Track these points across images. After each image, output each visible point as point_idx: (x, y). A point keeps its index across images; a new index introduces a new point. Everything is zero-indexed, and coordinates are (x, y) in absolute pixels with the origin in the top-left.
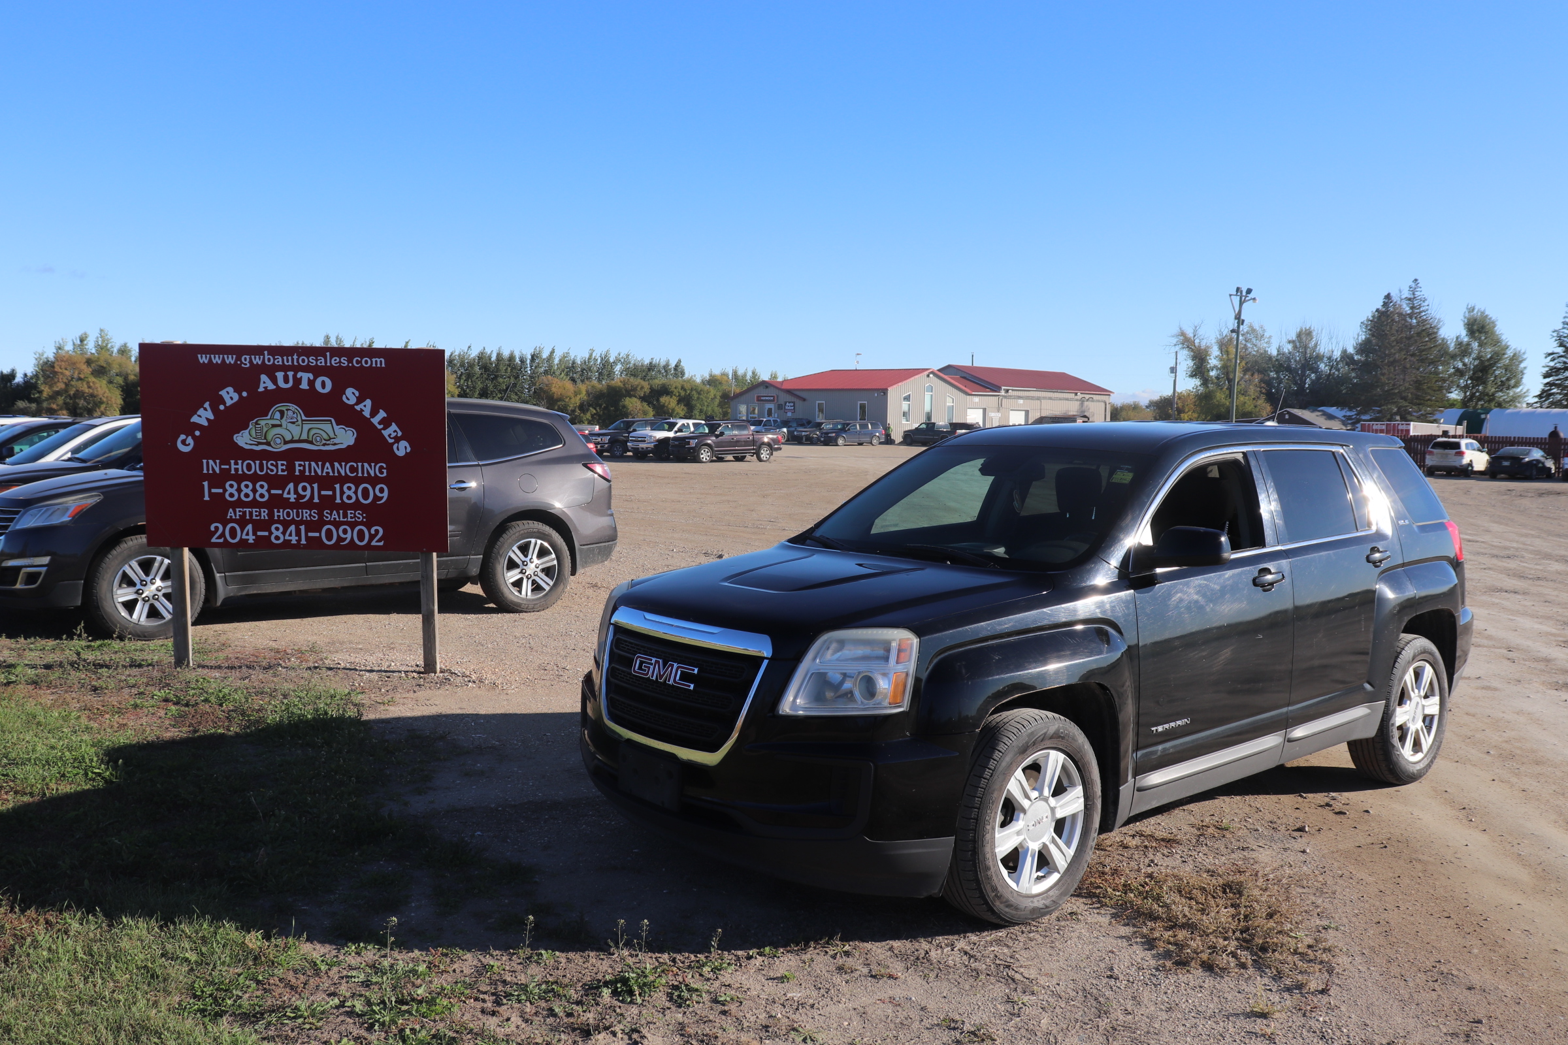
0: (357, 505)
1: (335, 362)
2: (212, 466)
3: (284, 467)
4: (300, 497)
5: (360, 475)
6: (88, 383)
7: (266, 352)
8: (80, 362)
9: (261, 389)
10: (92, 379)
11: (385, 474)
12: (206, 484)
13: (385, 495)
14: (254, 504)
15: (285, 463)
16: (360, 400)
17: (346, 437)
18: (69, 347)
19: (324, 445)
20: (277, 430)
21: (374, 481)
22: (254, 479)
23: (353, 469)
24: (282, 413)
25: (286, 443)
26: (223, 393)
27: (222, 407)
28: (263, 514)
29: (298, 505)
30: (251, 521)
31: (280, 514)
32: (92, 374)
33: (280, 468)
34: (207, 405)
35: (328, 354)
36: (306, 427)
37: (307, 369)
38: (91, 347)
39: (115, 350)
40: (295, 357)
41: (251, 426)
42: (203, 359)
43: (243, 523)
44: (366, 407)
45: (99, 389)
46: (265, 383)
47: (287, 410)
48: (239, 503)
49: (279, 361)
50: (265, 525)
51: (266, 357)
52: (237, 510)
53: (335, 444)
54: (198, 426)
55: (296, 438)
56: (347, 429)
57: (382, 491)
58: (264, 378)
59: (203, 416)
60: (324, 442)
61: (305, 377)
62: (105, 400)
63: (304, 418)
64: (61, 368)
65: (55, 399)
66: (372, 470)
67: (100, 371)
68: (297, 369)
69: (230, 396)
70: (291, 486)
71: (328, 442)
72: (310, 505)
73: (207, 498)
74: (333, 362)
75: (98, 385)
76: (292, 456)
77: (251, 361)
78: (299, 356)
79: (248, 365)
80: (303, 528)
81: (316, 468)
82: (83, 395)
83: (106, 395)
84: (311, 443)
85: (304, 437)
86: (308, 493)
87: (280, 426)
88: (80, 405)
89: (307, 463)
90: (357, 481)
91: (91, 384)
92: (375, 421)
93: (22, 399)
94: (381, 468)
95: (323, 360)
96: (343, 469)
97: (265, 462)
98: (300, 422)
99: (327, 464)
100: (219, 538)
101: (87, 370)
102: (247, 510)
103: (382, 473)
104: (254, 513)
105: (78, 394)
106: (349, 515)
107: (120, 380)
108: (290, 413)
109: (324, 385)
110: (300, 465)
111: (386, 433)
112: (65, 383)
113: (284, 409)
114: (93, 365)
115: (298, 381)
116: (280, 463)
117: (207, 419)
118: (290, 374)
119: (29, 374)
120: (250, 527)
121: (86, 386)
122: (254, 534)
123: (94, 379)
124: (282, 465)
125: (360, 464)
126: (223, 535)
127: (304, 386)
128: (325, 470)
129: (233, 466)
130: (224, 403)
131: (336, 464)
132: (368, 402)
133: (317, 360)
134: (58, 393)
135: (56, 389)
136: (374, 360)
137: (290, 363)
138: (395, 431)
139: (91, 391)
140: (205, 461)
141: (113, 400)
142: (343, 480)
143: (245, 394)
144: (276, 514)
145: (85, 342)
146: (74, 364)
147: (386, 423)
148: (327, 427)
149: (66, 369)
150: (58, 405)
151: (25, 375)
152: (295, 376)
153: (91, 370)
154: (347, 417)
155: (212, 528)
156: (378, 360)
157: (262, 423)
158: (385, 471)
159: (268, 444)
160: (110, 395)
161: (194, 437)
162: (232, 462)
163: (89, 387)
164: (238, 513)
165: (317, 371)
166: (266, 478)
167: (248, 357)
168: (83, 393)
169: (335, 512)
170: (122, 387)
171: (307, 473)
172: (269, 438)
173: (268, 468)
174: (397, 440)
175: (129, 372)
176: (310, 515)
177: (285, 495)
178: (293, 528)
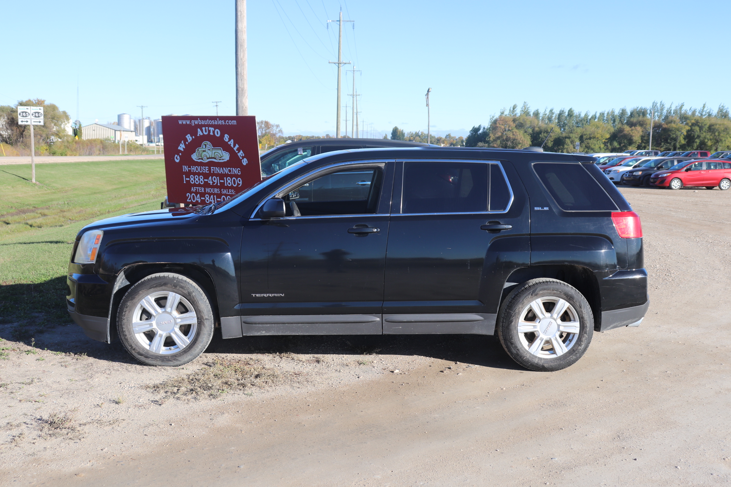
0: (232, 187)
1: (220, 122)
2: (185, 168)
3: (208, 169)
4: (214, 183)
5: (232, 173)
6: (513, 132)
7: (199, 119)
8: (510, 121)
9: (198, 135)
10: (515, 130)
11: (240, 174)
12: (184, 176)
13: (241, 183)
14: (199, 185)
15: (208, 167)
16: (230, 140)
17: (226, 157)
18: (507, 113)
19: (220, 160)
20: (204, 153)
21: (237, 176)
22: (199, 174)
23: (230, 171)
24: (205, 145)
25: (208, 158)
26: (187, 137)
27: (187, 143)
28: (202, 190)
29: (213, 187)
30: (199, 193)
31: (208, 190)
32: (516, 127)
33: (206, 170)
34: (182, 142)
35: (218, 119)
36: (214, 151)
37: (212, 126)
38: (518, 112)
39: (531, 114)
40: (208, 121)
41: (196, 151)
42: (180, 122)
43: (196, 193)
44: (232, 143)
45: (518, 136)
46: (200, 133)
47: (207, 144)
48: (195, 185)
49: (203, 122)
50: (202, 195)
51: (199, 121)
52: (194, 188)
53: (223, 159)
54: (180, 151)
55: (211, 157)
56: (226, 152)
57: (240, 181)
58: (199, 130)
59: (182, 147)
60: (220, 158)
61: (212, 129)
62: (521, 142)
63: (213, 148)
64: (500, 125)
65: (496, 141)
66: (236, 171)
67: (520, 125)
68: (209, 126)
69: (189, 138)
70: (210, 178)
71: (221, 159)
72: (216, 187)
73: (185, 182)
74: (220, 123)
75: (518, 134)
76: (210, 164)
77: (194, 123)
78: (209, 120)
79: (194, 125)
80: (215, 196)
81: (218, 170)
82: (510, 139)
83: (522, 139)
84: (215, 158)
85: (213, 156)
86: (216, 181)
87: (205, 151)
88: (508, 145)
89: (215, 168)
90: (231, 176)
91: (514, 133)
92: (235, 149)
93: (481, 141)
94: (239, 170)
95: (216, 122)
96: (226, 171)
97: (201, 167)
98: (211, 150)
99: (221, 168)
100: (189, 200)
101: (513, 125)
102: (198, 188)
103: (239, 173)
104: (200, 190)
105: (508, 139)
106: (230, 192)
107: (530, 131)
108: (208, 145)
109: (218, 133)
110: (213, 169)
111: (239, 154)
112: (501, 132)
113: (206, 144)
114: (517, 122)
115: (209, 131)
116: (206, 167)
117: (183, 148)
118: (207, 128)
119: (486, 127)
120: (198, 195)
121: (512, 134)
122: (200, 199)
123: (517, 131)
124: (207, 168)
125: (232, 168)
126: (190, 199)
127: (212, 134)
128: (221, 171)
129: (192, 169)
130: (188, 141)
131: (224, 168)
132: (232, 141)
133: (215, 122)
134: (498, 138)
135: (497, 136)
136: (233, 121)
137: (206, 123)
138: (242, 154)
139: (514, 137)
140: (183, 166)
141: (526, 142)
142: (227, 175)
143: (193, 137)
144: (207, 190)
145: (515, 109)
146: (506, 122)
147: (239, 150)
148: (220, 151)
149: (502, 125)
150: (497, 145)
151: (484, 128)
152: (208, 129)
153: (515, 125)
154: (226, 148)
155: (187, 196)
156: (234, 121)
157: (200, 150)
158: (240, 172)
159: (202, 159)
160: (524, 139)
161: (180, 156)
162: (192, 167)
163: (513, 135)
164: (195, 189)
165: (215, 127)
166: (202, 174)
167: (193, 121)
168: (510, 138)
169: (225, 190)
170: (531, 134)
171: (215, 172)
172: (202, 156)
173: (203, 170)
174: (243, 158)
175: (536, 126)
176: (217, 191)
177: (209, 182)
178: (212, 196)
